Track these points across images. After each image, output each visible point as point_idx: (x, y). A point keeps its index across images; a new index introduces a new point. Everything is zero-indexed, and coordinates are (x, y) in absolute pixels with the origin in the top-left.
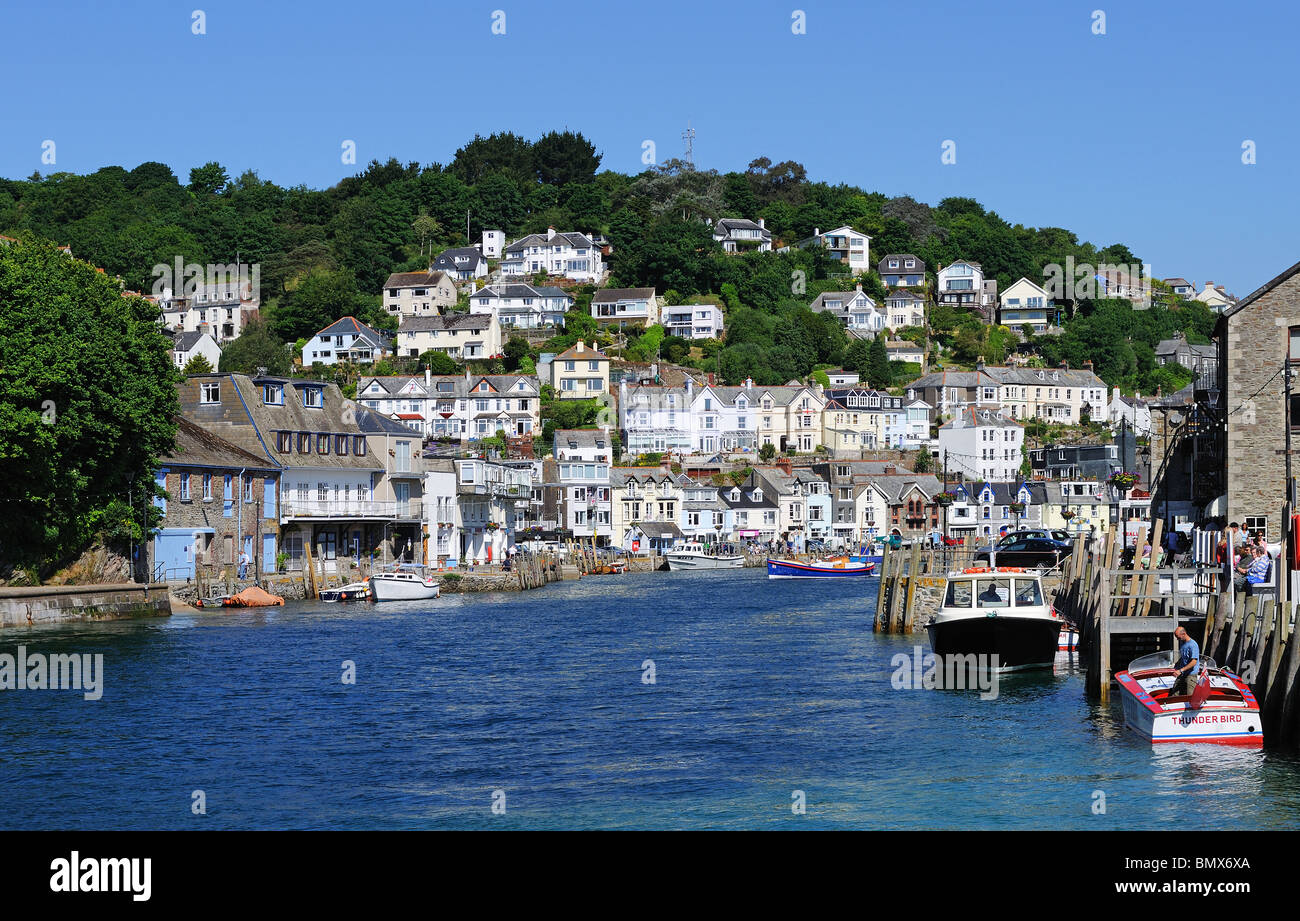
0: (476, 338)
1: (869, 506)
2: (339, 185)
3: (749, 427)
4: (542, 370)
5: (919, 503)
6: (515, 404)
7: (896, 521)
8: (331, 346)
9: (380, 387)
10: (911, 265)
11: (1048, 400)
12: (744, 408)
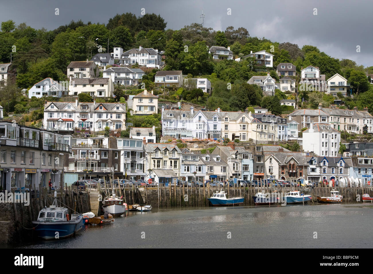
0: (102, 88)
1: (270, 165)
2: (58, 29)
3: (218, 129)
4: (129, 102)
5: (293, 165)
6: (114, 116)
7: (283, 173)
8: (40, 90)
9: (55, 106)
10: (290, 67)
11: (349, 123)
12: (216, 120)
